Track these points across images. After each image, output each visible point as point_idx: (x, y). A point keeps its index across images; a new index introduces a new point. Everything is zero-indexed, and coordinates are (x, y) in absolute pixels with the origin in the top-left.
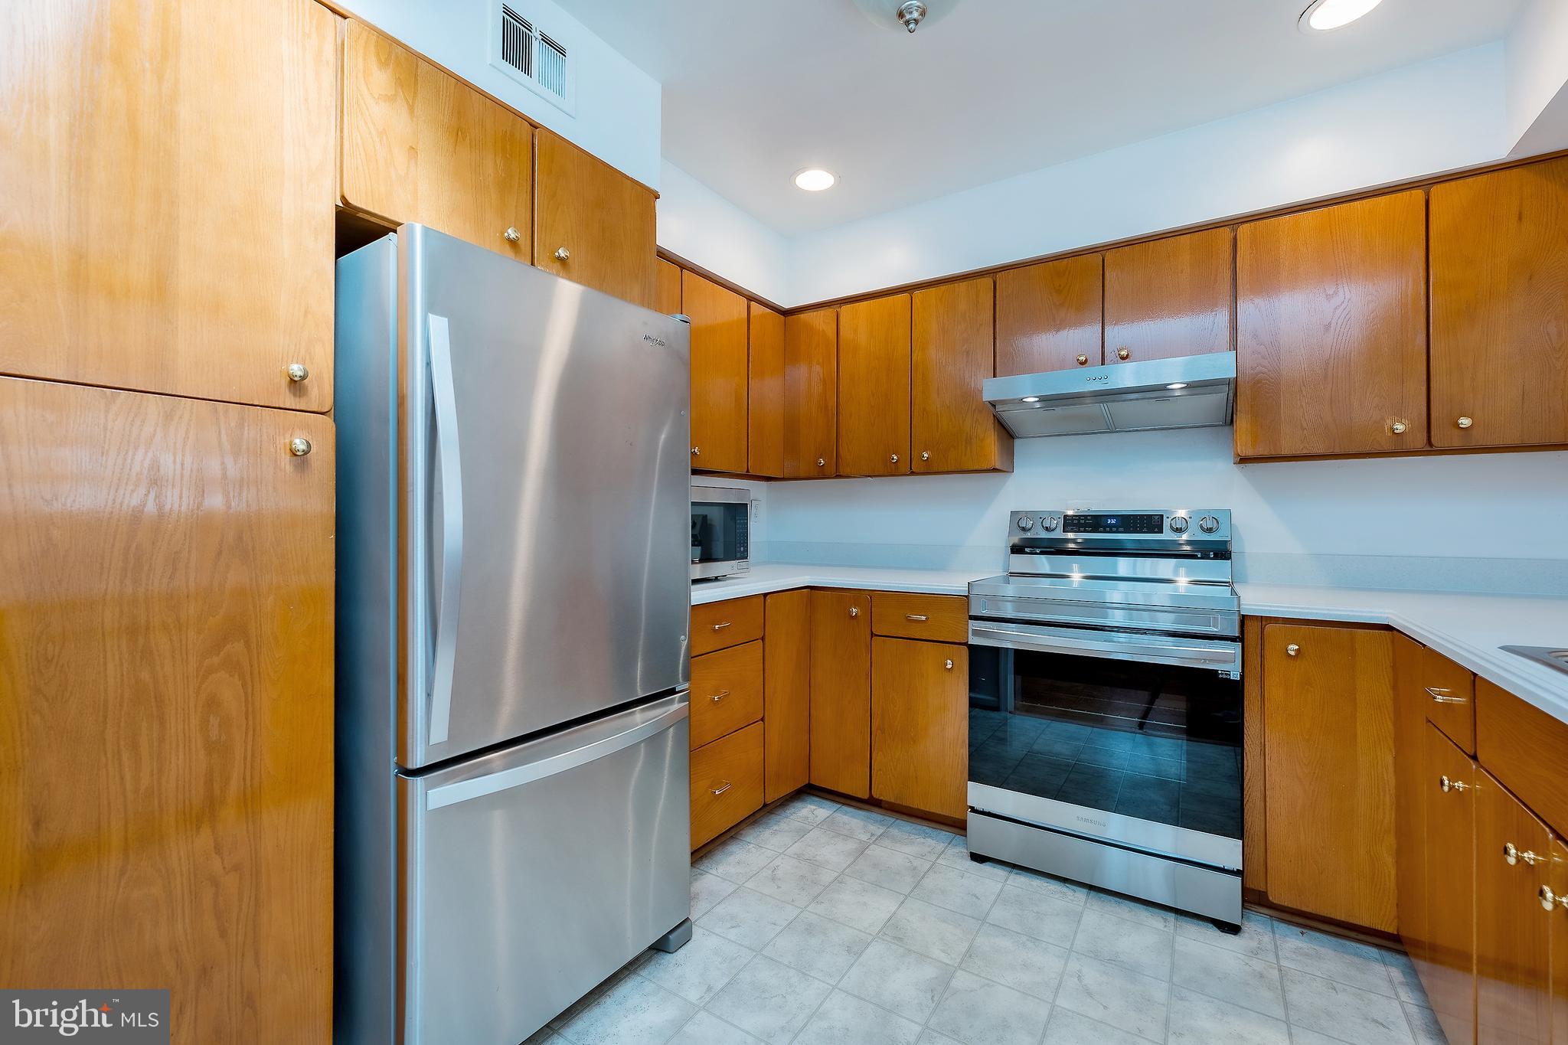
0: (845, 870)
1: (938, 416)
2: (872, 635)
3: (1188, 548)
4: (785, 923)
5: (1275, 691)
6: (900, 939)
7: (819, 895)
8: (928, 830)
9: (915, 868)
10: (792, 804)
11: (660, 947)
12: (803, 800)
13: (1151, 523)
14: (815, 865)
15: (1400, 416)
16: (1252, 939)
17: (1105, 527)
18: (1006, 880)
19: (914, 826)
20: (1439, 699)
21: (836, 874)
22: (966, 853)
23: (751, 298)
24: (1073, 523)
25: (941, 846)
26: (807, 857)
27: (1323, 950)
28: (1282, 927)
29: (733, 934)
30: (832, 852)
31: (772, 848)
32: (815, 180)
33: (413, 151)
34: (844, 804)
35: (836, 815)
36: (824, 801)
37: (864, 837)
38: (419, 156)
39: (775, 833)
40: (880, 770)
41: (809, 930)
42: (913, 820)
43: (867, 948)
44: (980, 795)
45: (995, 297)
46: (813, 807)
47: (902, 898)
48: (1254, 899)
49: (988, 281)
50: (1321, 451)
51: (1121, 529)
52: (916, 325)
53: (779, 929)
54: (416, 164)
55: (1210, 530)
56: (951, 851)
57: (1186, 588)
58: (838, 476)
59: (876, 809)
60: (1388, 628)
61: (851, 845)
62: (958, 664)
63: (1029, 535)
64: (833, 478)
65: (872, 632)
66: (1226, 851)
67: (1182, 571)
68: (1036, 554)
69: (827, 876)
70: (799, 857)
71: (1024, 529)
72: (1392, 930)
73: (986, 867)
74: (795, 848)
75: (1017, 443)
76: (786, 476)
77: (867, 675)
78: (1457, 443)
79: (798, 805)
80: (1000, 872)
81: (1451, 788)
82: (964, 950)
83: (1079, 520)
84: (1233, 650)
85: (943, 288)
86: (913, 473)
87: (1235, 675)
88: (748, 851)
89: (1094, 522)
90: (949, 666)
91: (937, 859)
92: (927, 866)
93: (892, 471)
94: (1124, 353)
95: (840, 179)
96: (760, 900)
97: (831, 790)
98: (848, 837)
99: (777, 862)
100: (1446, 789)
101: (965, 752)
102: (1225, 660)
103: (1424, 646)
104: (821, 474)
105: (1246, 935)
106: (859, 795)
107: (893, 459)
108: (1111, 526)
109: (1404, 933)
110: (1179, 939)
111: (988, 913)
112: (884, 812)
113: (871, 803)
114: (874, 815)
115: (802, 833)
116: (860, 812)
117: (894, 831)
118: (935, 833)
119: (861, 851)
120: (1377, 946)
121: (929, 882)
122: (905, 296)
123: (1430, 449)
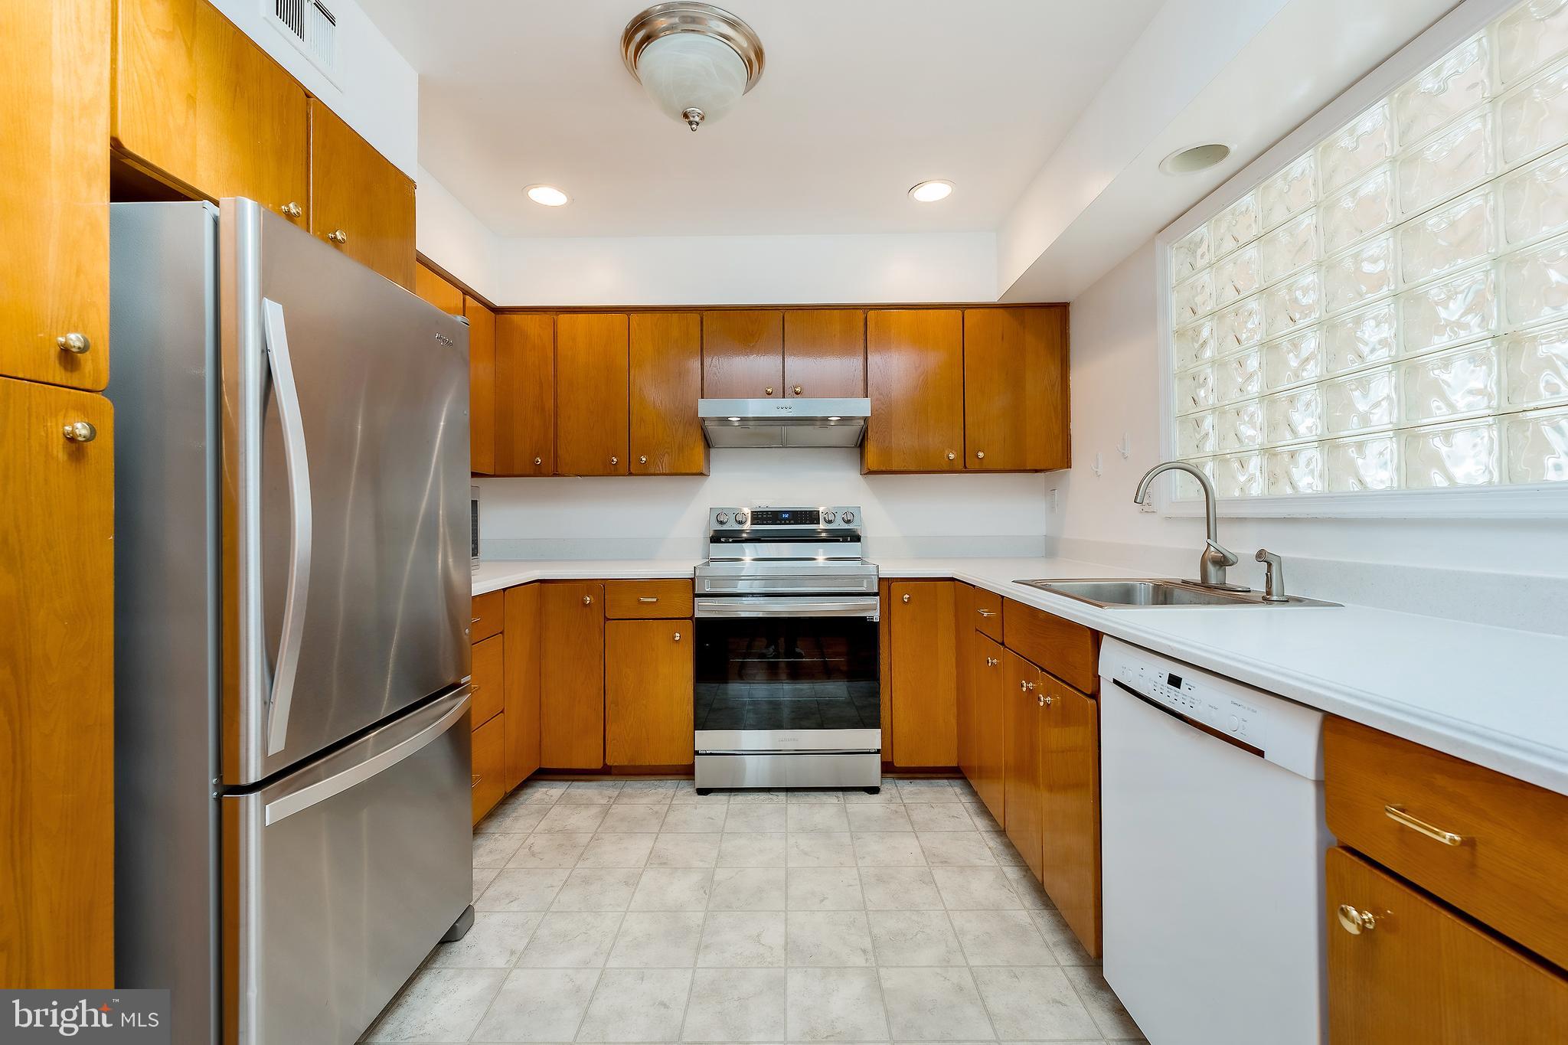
0: (597, 829)
1: (654, 425)
2: (606, 619)
3: (824, 535)
4: (561, 883)
5: (896, 627)
6: (665, 863)
7: (582, 854)
8: (656, 783)
9: (657, 812)
10: (522, 792)
11: (450, 937)
12: (531, 786)
13: (812, 517)
14: (569, 833)
15: (952, 448)
16: (886, 793)
17: (781, 520)
18: (729, 802)
19: (643, 782)
20: (985, 614)
21: (591, 835)
22: (692, 790)
23: (466, 292)
24: (759, 517)
25: (671, 792)
26: (557, 829)
27: (922, 789)
28: (900, 783)
29: (514, 907)
30: (582, 820)
31: (520, 831)
32: (548, 196)
33: (191, 100)
34: (573, 781)
35: (569, 791)
36: (552, 782)
37: (604, 801)
38: (198, 106)
39: (516, 819)
40: (614, 739)
41: (586, 881)
42: (642, 778)
43: (640, 878)
44: (706, 740)
45: (702, 330)
46: (545, 790)
47: (655, 836)
48: (889, 769)
49: (696, 317)
50: (913, 469)
51: (792, 522)
52: (633, 343)
53: (557, 889)
54: (195, 115)
55: (848, 522)
56: (680, 793)
57: (824, 563)
58: (555, 475)
59: (606, 777)
60: (952, 579)
61: (594, 810)
62: (683, 638)
63: (725, 527)
64: (551, 476)
65: (605, 616)
66: (872, 738)
67: (821, 551)
68: (730, 542)
69: (584, 839)
70: (549, 831)
71: (722, 523)
72: (954, 764)
73: (711, 797)
74: (543, 825)
75: (713, 451)
76: (497, 473)
77: (601, 656)
78: (977, 467)
79: (529, 791)
80: (722, 798)
81: (992, 663)
82: (716, 855)
83: (762, 515)
84: (875, 601)
85: (658, 315)
86: (631, 474)
87: (876, 619)
88: (496, 839)
89: (774, 517)
90: (677, 639)
91: (672, 800)
92: (666, 808)
93: (610, 471)
94: (798, 390)
95: (572, 200)
96: (528, 874)
97: (564, 769)
98: (589, 804)
99: (531, 840)
100: (990, 664)
101: (690, 709)
102: (871, 609)
103: (974, 586)
104: (538, 472)
105: (883, 792)
106: (594, 767)
107: (613, 461)
108: (785, 519)
109: (961, 764)
110: (847, 805)
111: (724, 827)
112: (614, 777)
113: (605, 772)
114: (604, 783)
115: (544, 813)
116: (591, 783)
117: (628, 790)
118: (662, 783)
119: (606, 812)
120: (947, 778)
121: (671, 819)
122: (623, 317)
123: (966, 470)
